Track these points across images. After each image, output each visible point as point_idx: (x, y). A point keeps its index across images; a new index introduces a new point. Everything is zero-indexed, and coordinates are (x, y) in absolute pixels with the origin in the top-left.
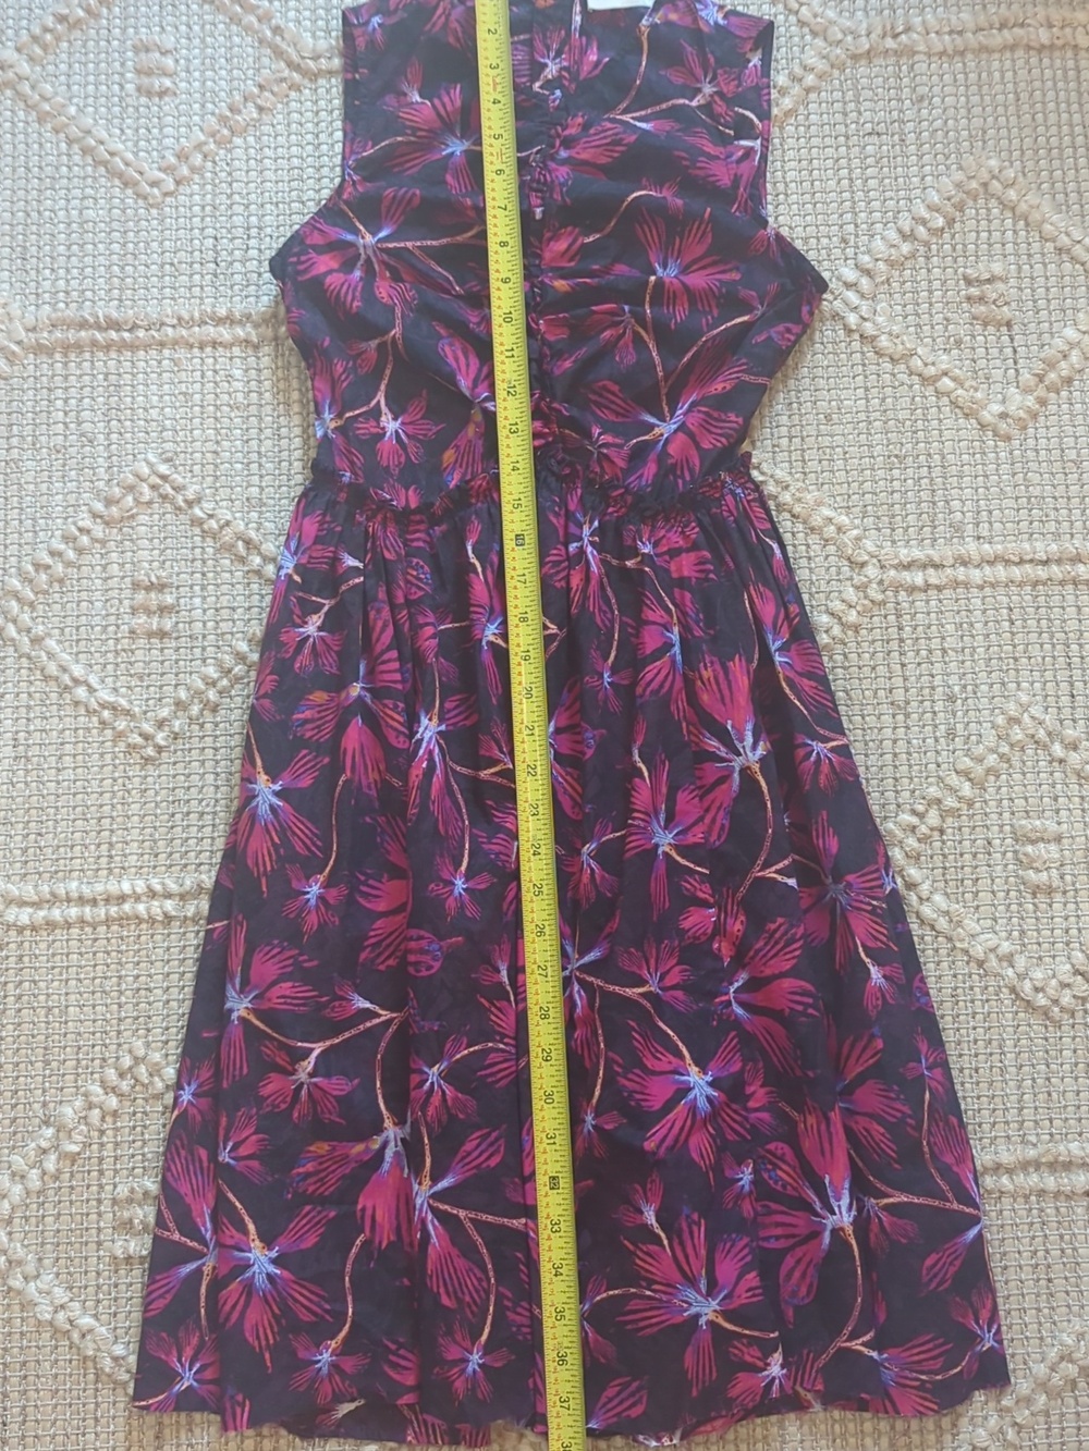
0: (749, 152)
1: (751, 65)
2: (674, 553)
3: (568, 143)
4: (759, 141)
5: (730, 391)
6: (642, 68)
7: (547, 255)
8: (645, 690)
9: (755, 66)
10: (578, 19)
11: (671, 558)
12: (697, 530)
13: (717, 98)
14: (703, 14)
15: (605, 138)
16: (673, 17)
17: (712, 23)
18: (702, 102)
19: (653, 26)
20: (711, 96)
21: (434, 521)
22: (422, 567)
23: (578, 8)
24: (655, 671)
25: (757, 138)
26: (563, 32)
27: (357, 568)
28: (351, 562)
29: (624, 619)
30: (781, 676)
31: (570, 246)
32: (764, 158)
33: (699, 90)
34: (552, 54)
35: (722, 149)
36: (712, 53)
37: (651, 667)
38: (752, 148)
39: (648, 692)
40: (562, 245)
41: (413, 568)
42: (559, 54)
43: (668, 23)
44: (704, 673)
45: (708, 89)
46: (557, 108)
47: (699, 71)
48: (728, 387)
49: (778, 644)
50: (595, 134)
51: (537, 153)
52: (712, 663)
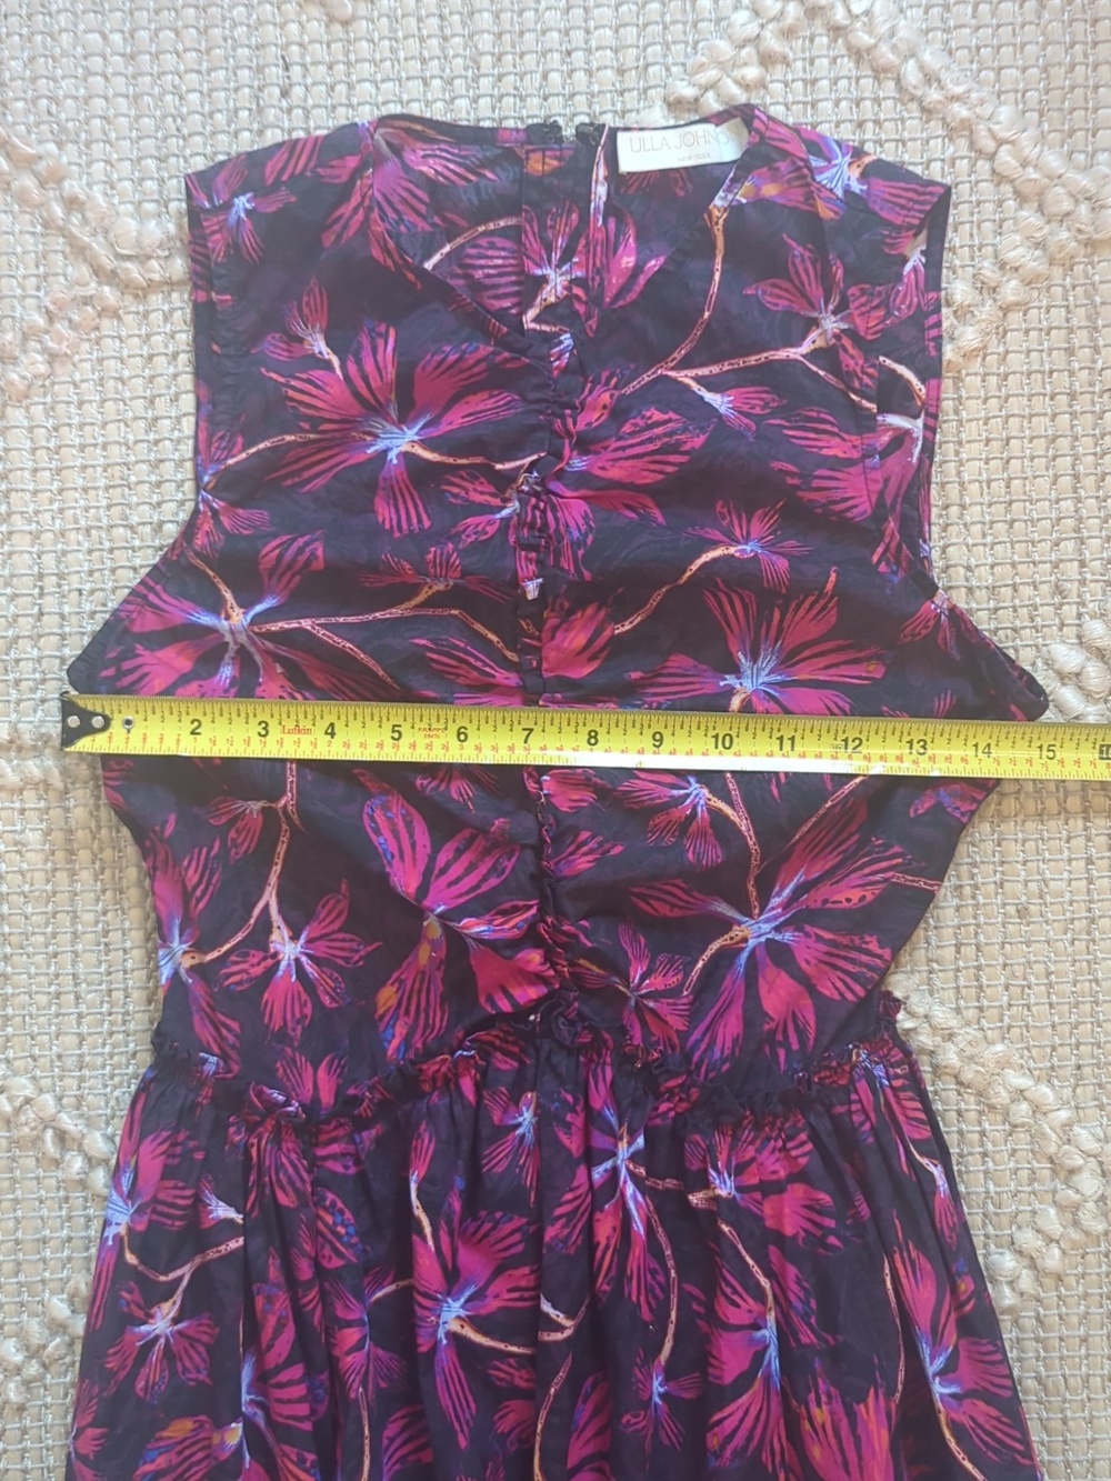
0: (902, 437)
1: (908, 267)
2: (770, 1188)
3: (584, 445)
4: (920, 422)
5: (871, 903)
6: (714, 289)
7: (551, 655)
8: (723, 1447)
9: (915, 269)
10: (600, 191)
11: (765, 1196)
12: (809, 1146)
13: (846, 342)
14: (822, 178)
15: (650, 440)
16: (770, 190)
17: (839, 192)
18: (820, 343)
19: (735, 210)
20: (836, 336)
21: (362, 1124)
22: (341, 1212)
23: (601, 171)
24: (740, 1414)
25: (916, 417)
26: (574, 216)
27: (231, 1222)
28: (222, 1211)
29: (687, 1286)
30: (943, 1418)
31: (590, 641)
32: (929, 450)
33: (815, 323)
34: (555, 257)
35: (855, 439)
36: (841, 257)
37: (733, 1407)
38: (907, 433)
39: (728, 1453)
40: (577, 639)
41: (326, 1209)
42: (567, 256)
43: (760, 203)
44: (816, 1412)
45: (831, 324)
46: (565, 370)
47: (815, 291)
48: (870, 897)
49: (940, 1362)
50: (632, 434)
51: (530, 469)
52: (829, 1396)
